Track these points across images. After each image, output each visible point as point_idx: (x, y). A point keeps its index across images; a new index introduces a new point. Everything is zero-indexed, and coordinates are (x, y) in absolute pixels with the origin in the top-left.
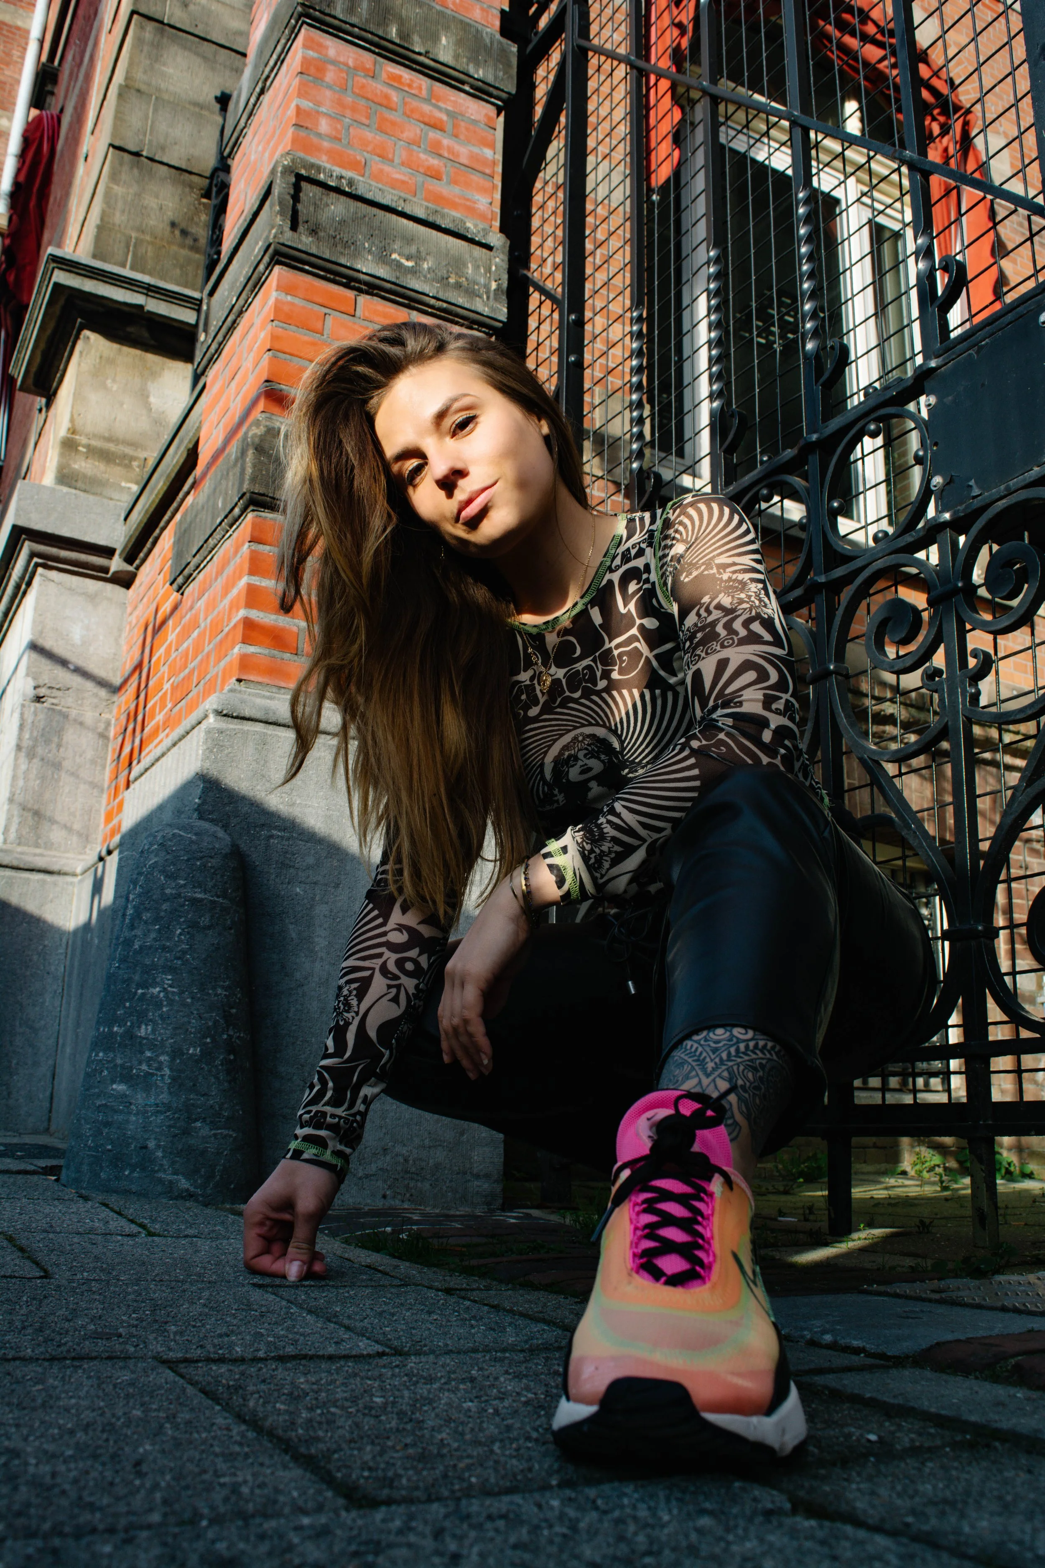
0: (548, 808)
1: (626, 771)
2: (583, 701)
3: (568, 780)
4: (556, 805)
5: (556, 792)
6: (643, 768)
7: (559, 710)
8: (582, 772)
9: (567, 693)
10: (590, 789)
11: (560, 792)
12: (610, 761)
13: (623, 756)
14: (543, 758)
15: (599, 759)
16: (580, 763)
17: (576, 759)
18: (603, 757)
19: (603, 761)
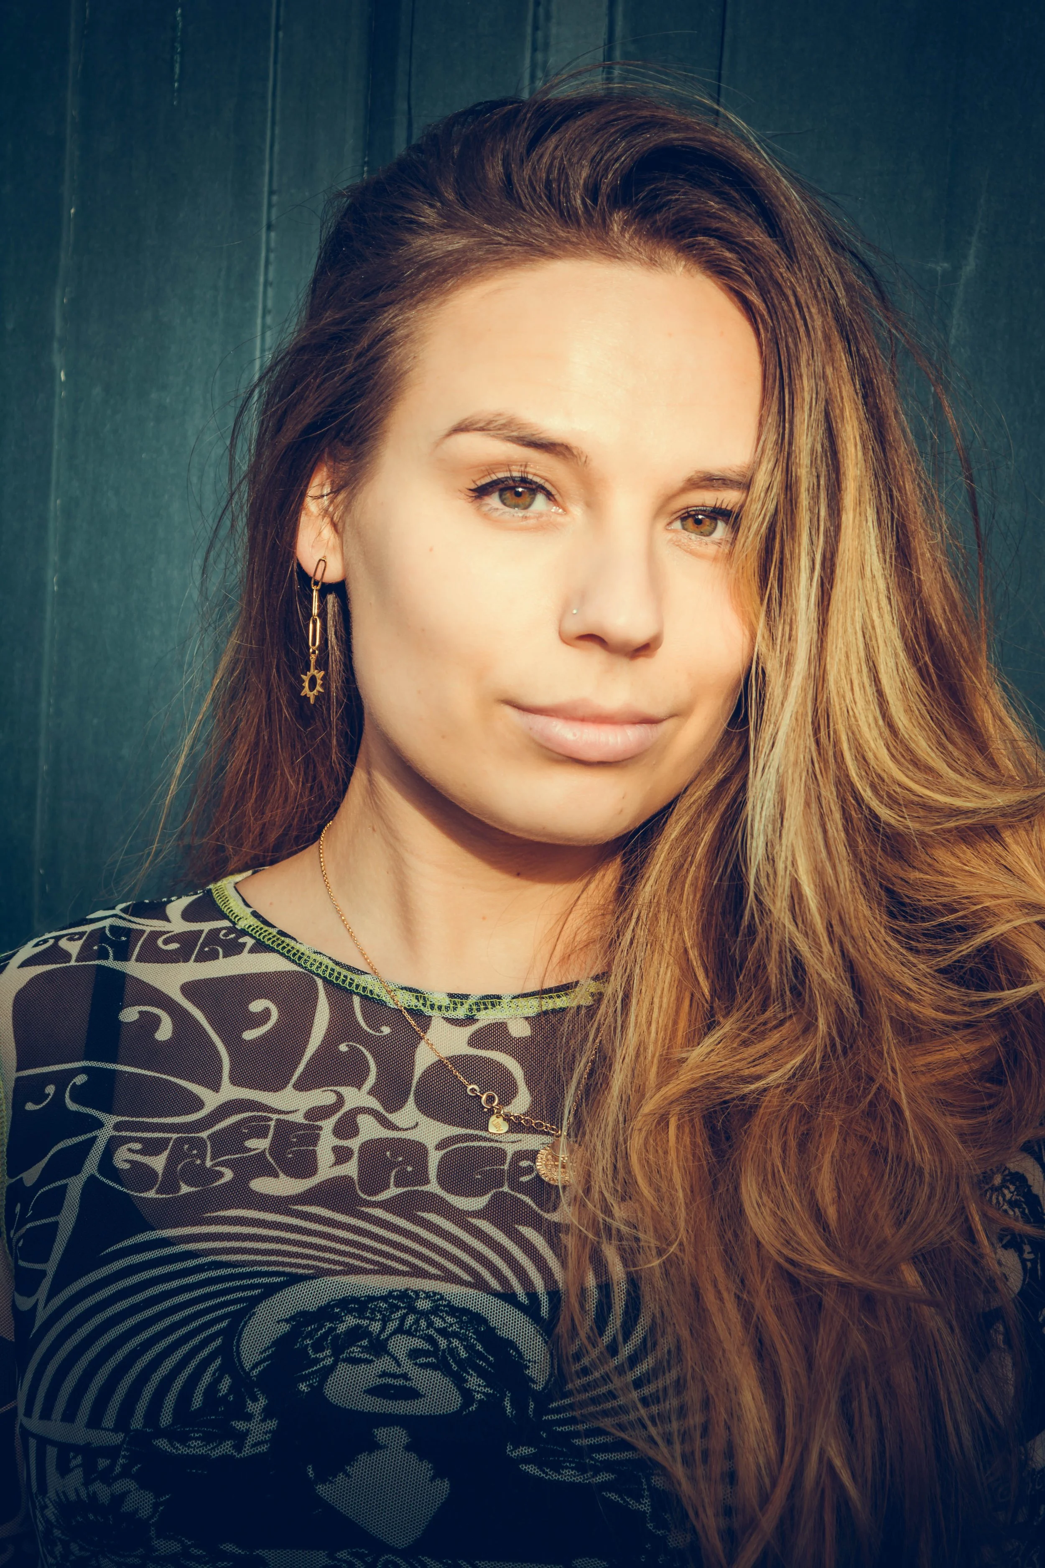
0: (196, 1448)
1: (525, 1451)
2: (484, 1225)
3: (317, 1391)
4: (227, 1448)
5: (256, 1407)
6: (582, 1469)
7: (378, 1213)
8: (376, 1391)
9: (433, 1187)
10: (373, 1446)
11: (268, 1414)
12: (492, 1404)
13: (542, 1409)
14: (254, 1302)
15: (459, 1381)
16: (384, 1364)
17: (379, 1348)
18: (474, 1382)
19: (467, 1395)
